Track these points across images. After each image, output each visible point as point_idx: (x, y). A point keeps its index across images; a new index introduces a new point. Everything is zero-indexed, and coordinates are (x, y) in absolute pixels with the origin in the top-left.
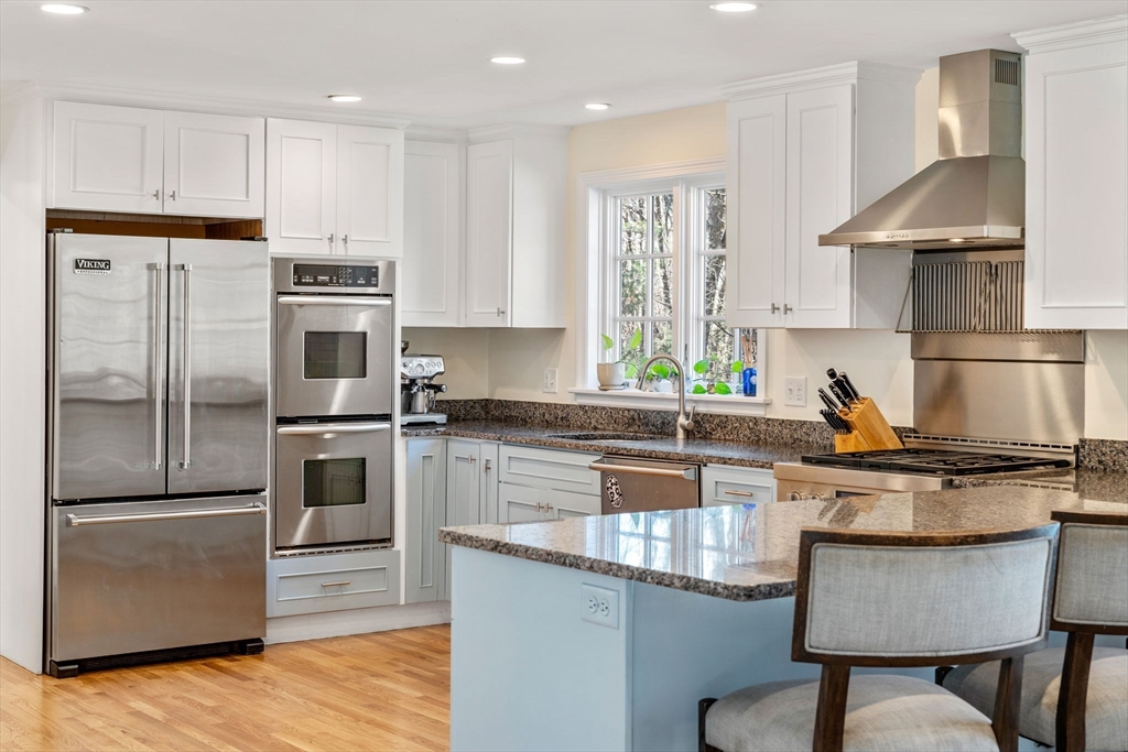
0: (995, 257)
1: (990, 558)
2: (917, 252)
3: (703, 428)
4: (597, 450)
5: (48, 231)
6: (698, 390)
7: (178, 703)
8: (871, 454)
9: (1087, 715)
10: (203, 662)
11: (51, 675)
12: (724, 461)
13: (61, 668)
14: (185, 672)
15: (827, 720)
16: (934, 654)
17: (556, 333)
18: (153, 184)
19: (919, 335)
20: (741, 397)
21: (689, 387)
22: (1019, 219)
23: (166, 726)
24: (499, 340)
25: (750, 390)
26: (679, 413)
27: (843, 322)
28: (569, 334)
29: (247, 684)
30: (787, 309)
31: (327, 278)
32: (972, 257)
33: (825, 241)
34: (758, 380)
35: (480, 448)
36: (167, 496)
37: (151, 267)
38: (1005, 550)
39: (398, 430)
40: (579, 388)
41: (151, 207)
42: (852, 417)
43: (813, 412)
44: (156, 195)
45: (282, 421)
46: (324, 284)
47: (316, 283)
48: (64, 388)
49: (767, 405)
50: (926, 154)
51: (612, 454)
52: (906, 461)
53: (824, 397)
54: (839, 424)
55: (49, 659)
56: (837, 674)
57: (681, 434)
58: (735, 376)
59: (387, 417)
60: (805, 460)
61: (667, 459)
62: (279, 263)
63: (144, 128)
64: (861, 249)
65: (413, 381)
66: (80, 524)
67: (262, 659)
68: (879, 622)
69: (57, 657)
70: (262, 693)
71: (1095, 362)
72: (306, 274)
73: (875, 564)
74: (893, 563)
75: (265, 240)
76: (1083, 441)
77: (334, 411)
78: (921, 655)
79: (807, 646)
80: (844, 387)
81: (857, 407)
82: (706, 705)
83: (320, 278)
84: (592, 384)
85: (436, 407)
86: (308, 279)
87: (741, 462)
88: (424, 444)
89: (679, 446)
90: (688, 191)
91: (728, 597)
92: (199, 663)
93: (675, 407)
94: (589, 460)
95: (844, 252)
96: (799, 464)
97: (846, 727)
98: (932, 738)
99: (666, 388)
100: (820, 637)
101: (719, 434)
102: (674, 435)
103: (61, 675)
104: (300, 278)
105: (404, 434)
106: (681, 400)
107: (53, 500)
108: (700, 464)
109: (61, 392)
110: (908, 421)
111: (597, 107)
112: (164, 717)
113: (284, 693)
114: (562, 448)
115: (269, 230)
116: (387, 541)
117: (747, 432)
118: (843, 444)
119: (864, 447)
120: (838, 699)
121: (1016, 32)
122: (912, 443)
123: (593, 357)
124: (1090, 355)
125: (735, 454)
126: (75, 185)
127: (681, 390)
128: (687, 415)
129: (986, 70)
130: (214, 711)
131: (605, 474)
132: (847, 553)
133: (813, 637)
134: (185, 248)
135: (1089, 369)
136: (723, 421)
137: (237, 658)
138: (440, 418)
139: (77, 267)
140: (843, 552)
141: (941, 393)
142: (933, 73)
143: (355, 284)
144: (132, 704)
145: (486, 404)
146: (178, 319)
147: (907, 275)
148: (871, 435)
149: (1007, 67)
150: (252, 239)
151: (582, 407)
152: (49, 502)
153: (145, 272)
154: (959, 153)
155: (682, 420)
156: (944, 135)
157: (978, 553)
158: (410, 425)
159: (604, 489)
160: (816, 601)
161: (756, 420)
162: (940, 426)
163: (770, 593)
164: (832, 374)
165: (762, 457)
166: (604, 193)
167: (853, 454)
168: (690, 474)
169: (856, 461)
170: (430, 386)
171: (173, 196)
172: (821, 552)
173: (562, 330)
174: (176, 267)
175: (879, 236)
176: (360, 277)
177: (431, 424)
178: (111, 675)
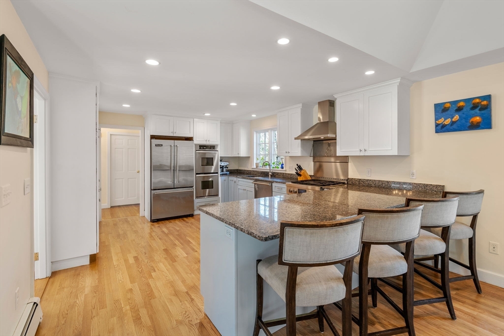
0: (330, 142)
1: (344, 230)
2: (314, 141)
3: (274, 175)
4: (253, 179)
5: (151, 139)
6: (273, 168)
7: (172, 229)
8: (305, 181)
9: (368, 267)
11: (151, 222)
12: (276, 182)
15: (290, 284)
16: (326, 262)
17: (248, 158)
18: (172, 131)
19: (314, 157)
20: (281, 169)
21: (271, 167)
22: (335, 133)
23: (167, 235)
24: (239, 159)
27: (299, 155)
28: (251, 157)
29: (187, 224)
30: (289, 152)
31: (206, 148)
32: (324, 142)
33: (296, 139)
34: (284, 166)
35: (233, 178)
36: (174, 188)
37: (171, 146)
38: (349, 227)
39: (219, 175)
40: (253, 167)
41: (172, 135)
42: (301, 173)
43: (294, 172)
45: (197, 174)
49: (286, 171)
50: (315, 122)
51: (256, 180)
52: (312, 183)
53: (296, 169)
54: (299, 175)
55: (151, 219)
56: (294, 269)
57: (270, 176)
58: (280, 165)
59: (217, 173)
60: (292, 182)
61: (266, 181)
62: (196, 145)
63: (170, 120)
64: (303, 140)
65: (223, 166)
66: (157, 194)
67: (193, 218)
68: (307, 253)
69: (153, 219)
71: (351, 162)
72: (202, 147)
73: (306, 234)
74: (312, 233)
75: (193, 141)
76: (348, 178)
77: (212, 172)
78: (321, 262)
79: (283, 260)
80: (300, 168)
81: (302, 171)
82: (259, 261)
83: (204, 148)
84: (255, 167)
85: (227, 171)
86: (202, 148)
87: (279, 182)
88: (225, 178)
89: (269, 179)
91: (259, 239)
92: (181, 219)
93: (269, 171)
94: (252, 181)
95: (300, 141)
96: (291, 183)
97: (297, 282)
98: (325, 287)
99: (268, 167)
100: (288, 257)
101: (277, 176)
102: (268, 176)
103: (153, 222)
104: (200, 148)
105: (221, 176)
106: (270, 170)
108: (272, 182)
110: (312, 174)
111: (254, 116)
112: (167, 232)
114: (247, 179)
115: (194, 139)
116: (217, 195)
117: (281, 175)
118: (300, 179)
119: (304, 179)
120: (294, 277)
121: (334, 94)
122: (313, 178)
123: (255, 162)
124: (349, 161)
125: (279, 180)
126: (156, 130)
127: (270, 168)
129: (328, 104)
130: (178, 231)
131: (255, 184)
132: (297, 230)
133: (285, 257)
135: (349, 164)
136: (278, 173)
137: (188, 217)
138: (228, 173)
139: (156, 146)
140: (295, 230)
141: (319, 169)
142: (317, 106)
143: (211, 149)
144: (163, 229)
145: (237, 170)
146: (176, 156)
147: (312, 145)
148: (305, 176)
149: (332, 104)
150: (191, 141)
151: (253, 171)
152: (151, 190)
154: (322, 121)
155: (270, 173)
156: (319, 119)
157: (340, 229)
158: (222, 174)
159: (255, 187)
160: (286, 246)
161: (283, 173)
162: (319, 175)
163: (273, 238)
164: (297, 165)
165: (284, 181)
166: (257, 132)
167: (301, 181)
168: (270, 185)
169: (302, 182)
170: (226, 167)
171: (175, 133)
172: (287, 229)
174: (176, 146)
175: (306, 137)
176: (213, 147)
177: (227, 174)
178: (163, 222)
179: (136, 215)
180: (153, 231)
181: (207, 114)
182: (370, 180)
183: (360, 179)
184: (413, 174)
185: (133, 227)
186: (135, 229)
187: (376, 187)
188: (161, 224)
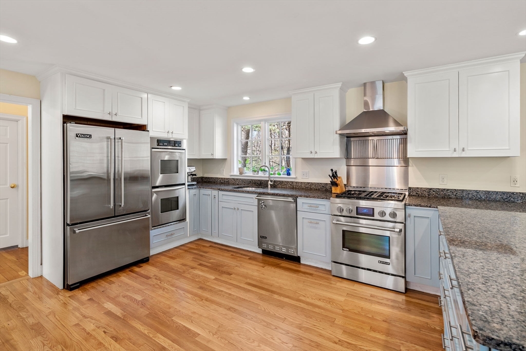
0: (376, 138)
2: (347, 137)
3: (275, 185)
4: (256, 193)
5: (64, 123)
6: (275, 174)
10: (129, 270)
11: (67, 289)
12: (307, 197)
13: (71, 287)
14: (124, 278)
18: (108, 110)
19: (349, 159)
20: (286, 176)
23: (124, 321)
24: (204, 162)
25: (289, 174)
26: (268, 181)
27: (337, 156)
28: (228, 160)
30: (316, 153)
31: (167, 144)
32: (368, 138)
34: (291, 172)
36: (115, 216)
37: (108, 138)
39: (186, 187)
40: (232, 174)
41: (108, 118)
42: (338, 183)
44: (109, 114)
45: (153, 187)
46: (166, 146)
47: (164, 145)
48: (71, 175)
49: (295, 178)
51: (261, 194)
54: (335, 184)
55: (66, 283)
57: (269, 186)
59: (184, 184)
62: (152, 139)
63: (104, 90)
66: (79, 232)
69: (70, 283)
70: (157, 286)
71: (412, 166)
72: (161, 142)
75: (148, 131)
76: (410, 188)
83: (165, 144)
84: (236, 173)
86: (161, 144)
88: (194, 191)
89: (269, 190)
90: (265, 123)
93: (268, 179)
94: (253, 196)
95: (337, 136)
102: (267, 186)
103: (72, 289)
104: (159, 144)
105: (188, 189)
106: (269, 177)
107: (67, 224)
108: (295, 197)
109: (71, 177)
110: (346, 182)
111: (246, 98)
112: (122, 314)
113: (165, 284)
115: (149, 128)
116: (184, 220)
117: (290, 185)
118: (335, 190)
121: (404, 71)
122: (349, 188)
123: (236, 166)
124: (410, 164)
126: (76, 107)
128: (271, 181)
130: (142, 304)
131: (259, 200)
134: (120, 132)
135: (409, 168)
136: (281, 182)
137: (141, 265)
138: (195, 183)
139: (77, 136)
143: (175, 146)
145: (202, 178)
146: (118, 157)
147: (345, 143)
150: (144, 131)
151: (233, 179)
152: (65, 224)
153: (106, 140)
154: (371, 109)
155: (269, 182)
156: (366, 104)
158: (189, 185)
159: (259, 204)
161: (292, 182)
164: (332, 170)
170: (191, 174)
171: (116, 115)
173: (226, 159)
174: (118, 139)
176: (176, 144)
177: (193, 185)
178: (93, 284)
179: (19, 276)
180: (85, 317)
181: (177, 88)
182: (448, 190)
183: (431, 189)
184: (515, 181)
185: (23, 314)
186: (31, 321)
187: (457, 198)
188: (93, 291)
